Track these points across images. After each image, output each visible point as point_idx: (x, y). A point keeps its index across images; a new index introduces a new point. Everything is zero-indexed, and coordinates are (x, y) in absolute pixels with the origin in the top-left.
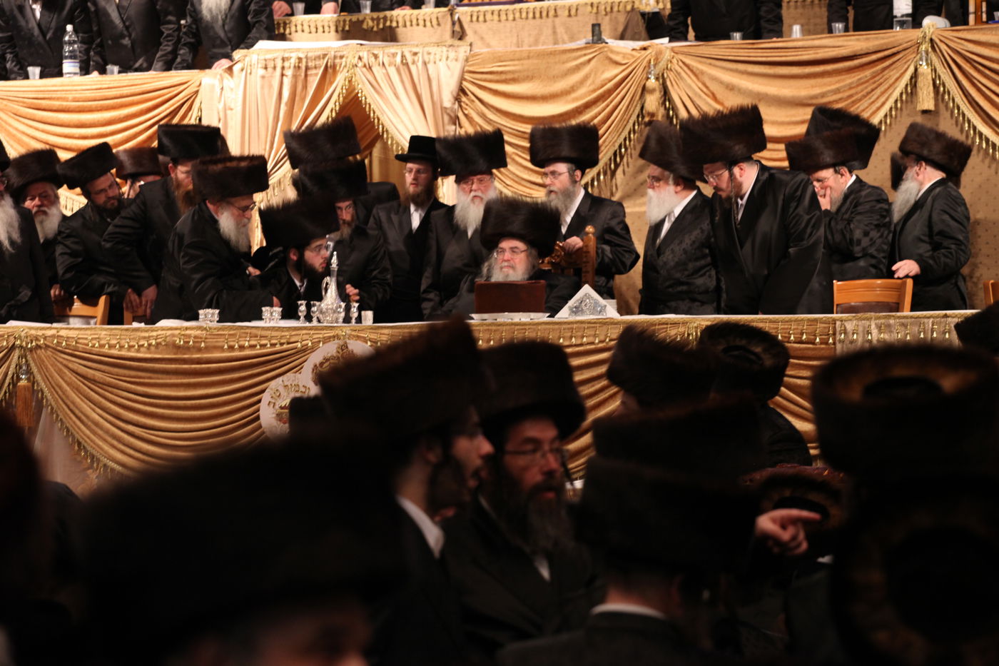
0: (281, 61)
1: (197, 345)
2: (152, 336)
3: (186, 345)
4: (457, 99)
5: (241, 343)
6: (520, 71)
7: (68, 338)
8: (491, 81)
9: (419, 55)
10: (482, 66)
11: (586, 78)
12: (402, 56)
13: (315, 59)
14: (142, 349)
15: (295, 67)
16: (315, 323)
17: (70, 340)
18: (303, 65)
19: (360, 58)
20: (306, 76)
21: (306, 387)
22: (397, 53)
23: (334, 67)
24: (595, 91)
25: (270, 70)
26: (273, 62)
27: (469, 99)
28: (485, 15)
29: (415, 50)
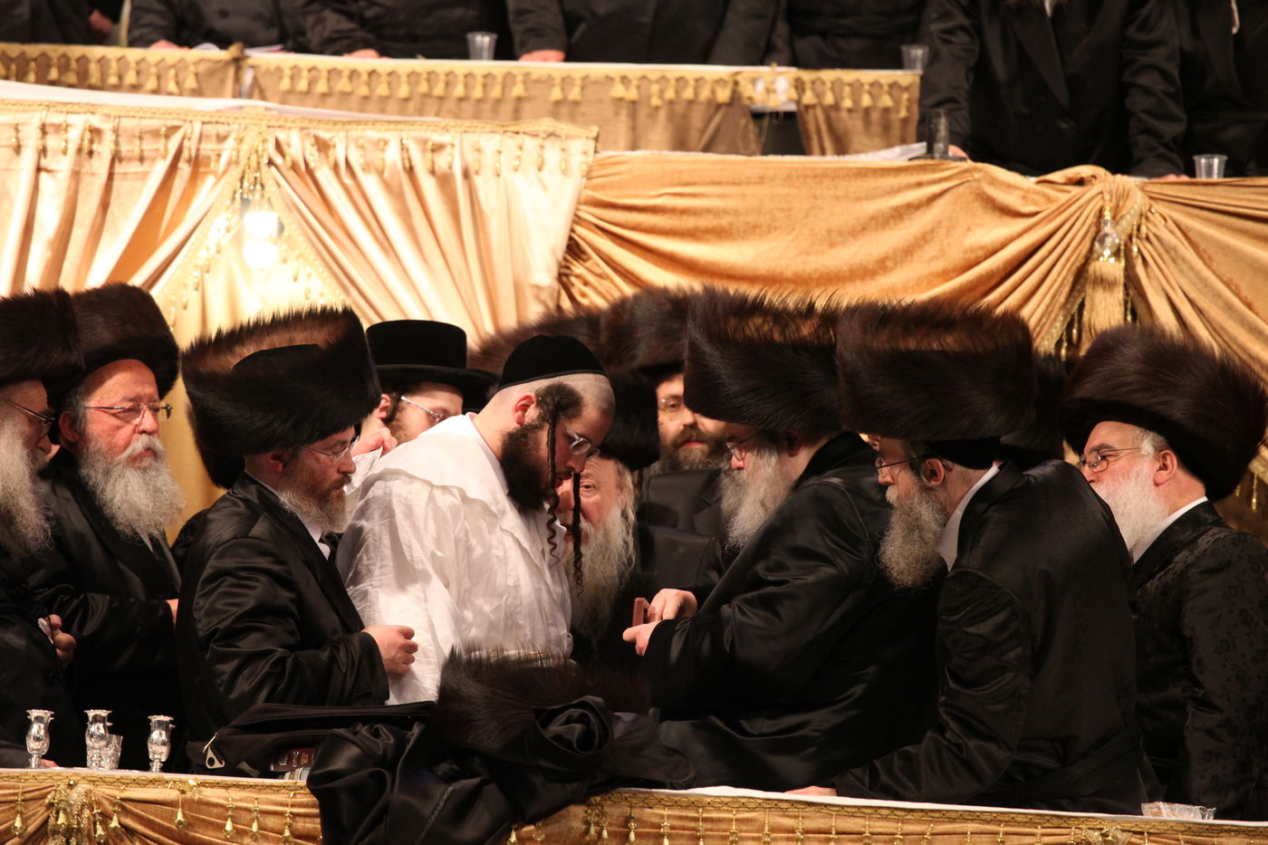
0: (38, 133)
4: (563, 267)
6: (736, 213)
9: (448, 149)
11: (924, 239)
15: (79, 150)
18: (104, 149)
19: (280, 146)
22: (386, 142)
23: (197, 163)
24: (946, 275)
26: (13, 132)
27: (592, 271)
29: (437, 138)
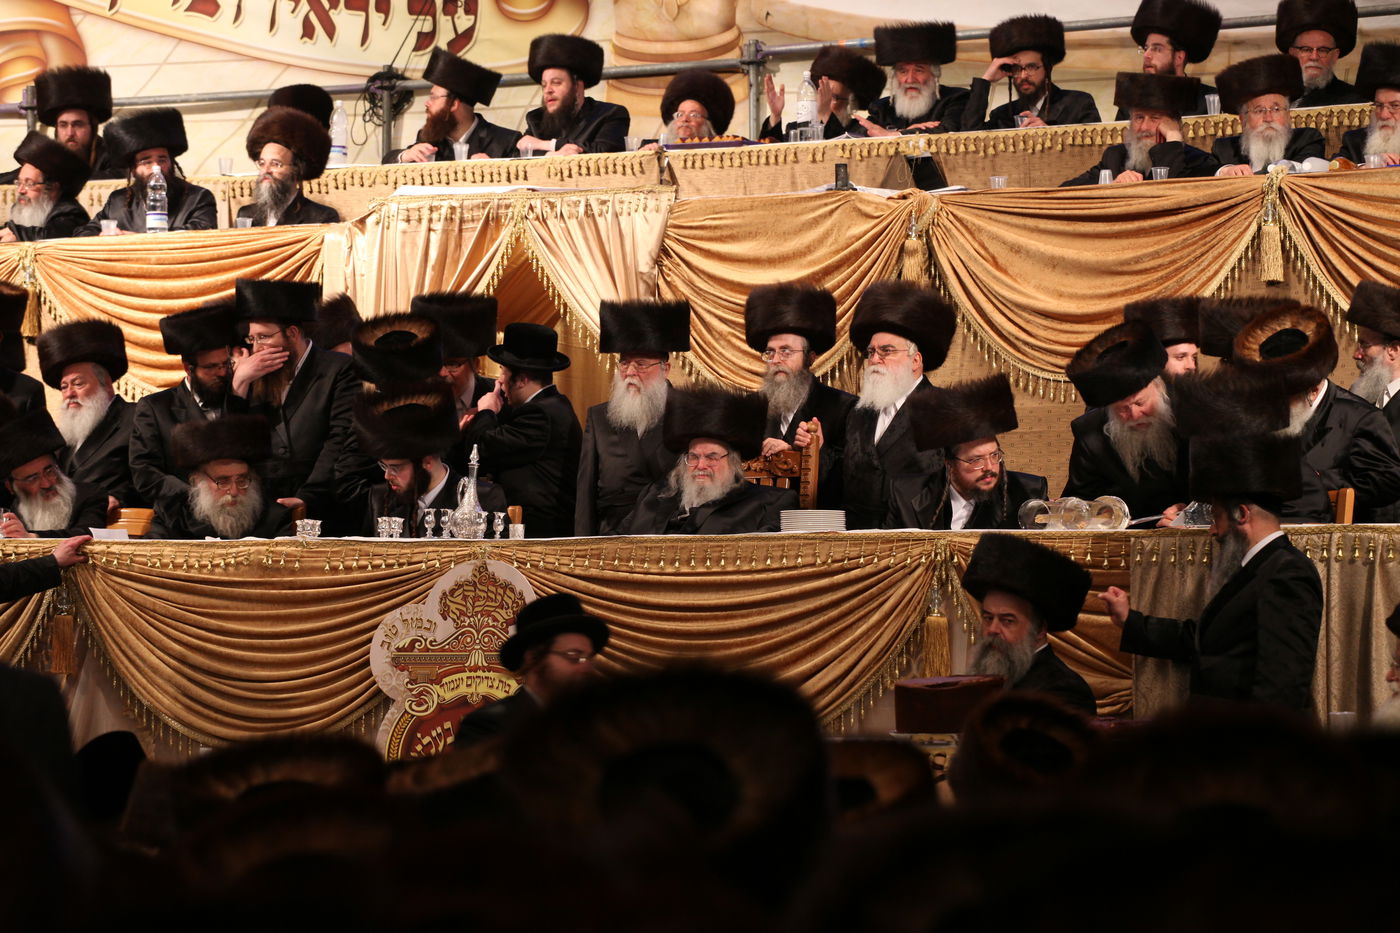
0: (429, 212)
1: (290, 565)
2: (231, 554)
3: (276, 566)
4: (657, 262)
5: (348, 563)
6: (740, 226)
7: (121, 554)
8: (701, 239)
9: (608, 203)
10: (691, 219)
11: (827, 235)
12: (586, 206)
13: (472, 210)
14: (217, 570)
15: (446, 219)
16: (446, 537)
17: (124, 557)
18: (457, 217)
19: (531, 208)
20: (461, 230)
21: (431, 622)
22: (580, 202)
23: (497, 219)
24: (837, 252)
25: (413, 223)
26: (417, 213)
27: (672, 263)
28: (703, 160)
29: (604, 197)
